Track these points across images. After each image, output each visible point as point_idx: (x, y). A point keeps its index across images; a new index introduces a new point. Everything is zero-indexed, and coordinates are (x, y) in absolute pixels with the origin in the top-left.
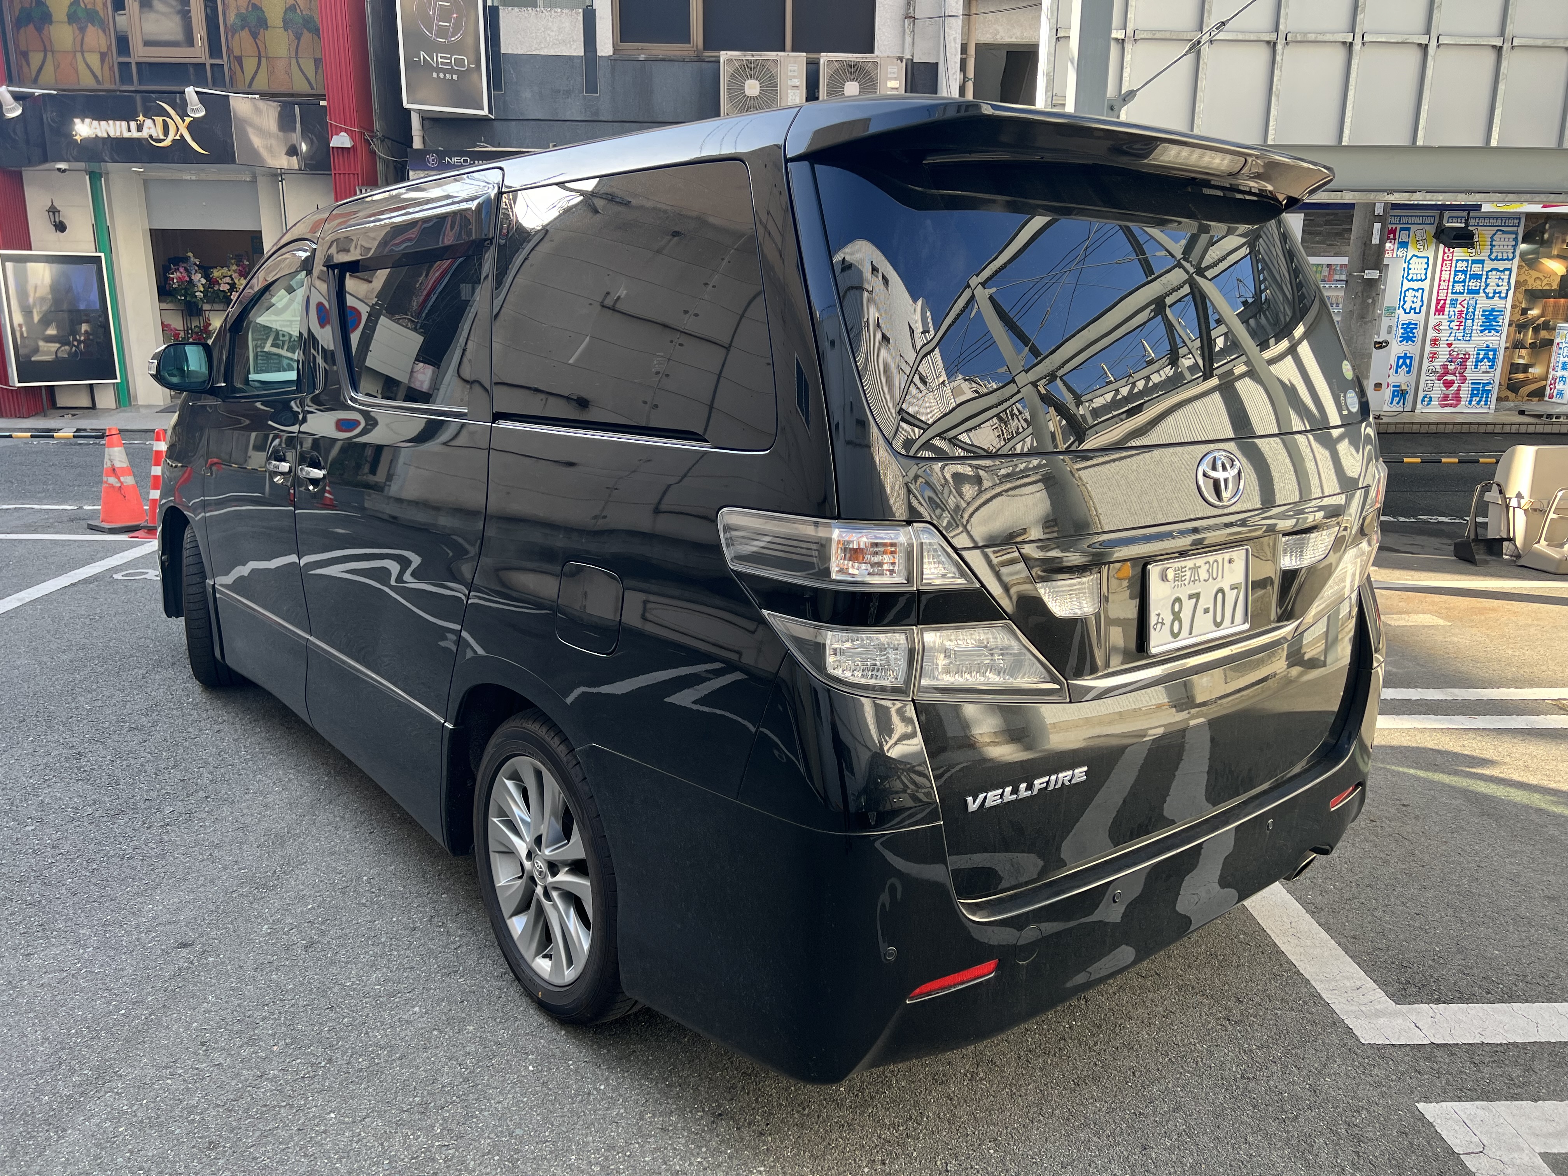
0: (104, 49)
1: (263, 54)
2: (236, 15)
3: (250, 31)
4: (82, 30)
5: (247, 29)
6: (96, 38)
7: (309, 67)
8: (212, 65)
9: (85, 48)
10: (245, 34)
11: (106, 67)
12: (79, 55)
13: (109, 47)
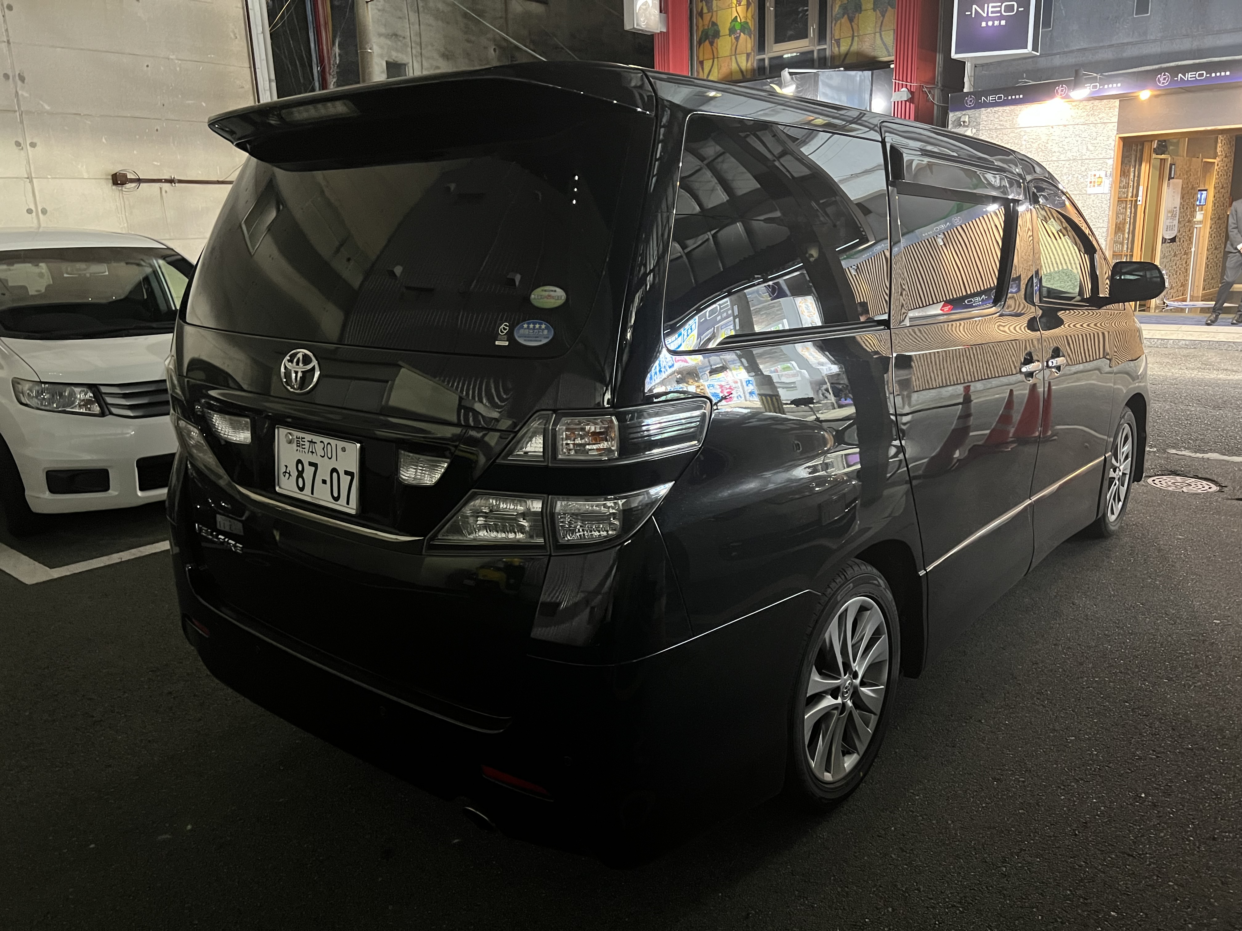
0: (749, 51)
1: (856, 34)
2: (840, 6)
3: (848, 17)
4: (737, 39)
5: (846, 16)
6: (747, 42)
7: (889, 38)
8: (819, 50)
9: (737, 52)
10: (845, 20)
11: (749, 64)
12: (733, 57)
13: (752, 49)
